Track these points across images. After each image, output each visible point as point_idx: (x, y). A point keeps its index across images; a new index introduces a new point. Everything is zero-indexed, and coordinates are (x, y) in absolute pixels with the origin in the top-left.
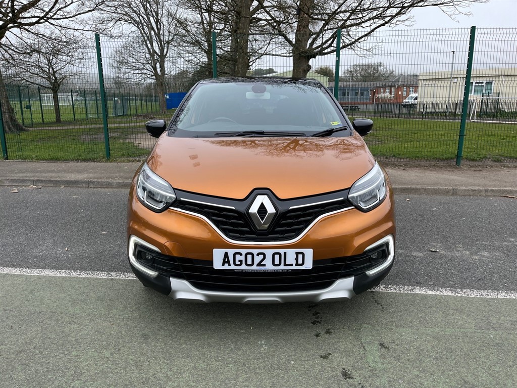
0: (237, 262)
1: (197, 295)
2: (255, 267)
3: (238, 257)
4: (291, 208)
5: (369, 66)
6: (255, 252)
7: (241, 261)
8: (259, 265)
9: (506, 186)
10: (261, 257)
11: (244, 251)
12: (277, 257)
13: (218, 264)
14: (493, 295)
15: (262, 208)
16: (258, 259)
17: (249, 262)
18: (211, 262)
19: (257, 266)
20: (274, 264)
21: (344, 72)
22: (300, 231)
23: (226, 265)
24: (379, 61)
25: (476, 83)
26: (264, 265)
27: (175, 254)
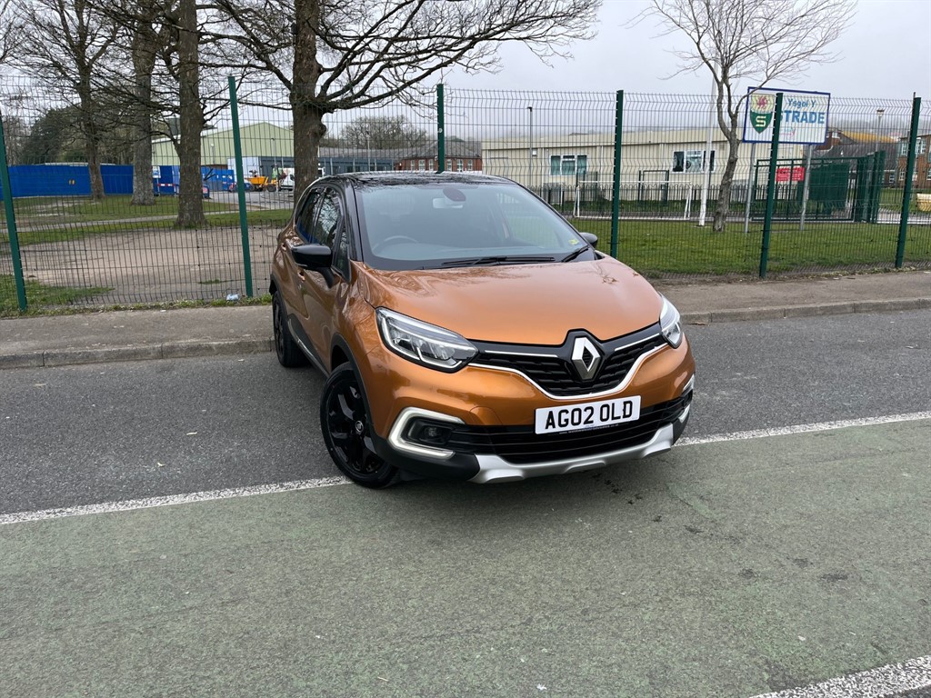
0: (563, 422)
1: (513, 471)
2: (582, 426)
3: (564, 416)
4: (617, 349)
5: (384, 122)
6: (582, 406)
7: (567, 420)
8: (586, 422)
9: (692, 311)
10: (589, 411)
11: (570, 408)
12: (605, 409)
13: (540, 429)
14: (763, 434)
15: (587, 354)
16: (585, 415)
17: (576, 420)
18: (533, 426)
19: (585, 423)
20: (602, 420)
21: (343, 131)
22: (622, 377)
23: (550, 427)
24: (400, 114)
25: (564, 157)
26: (592, 422)
27: (486, 423)
